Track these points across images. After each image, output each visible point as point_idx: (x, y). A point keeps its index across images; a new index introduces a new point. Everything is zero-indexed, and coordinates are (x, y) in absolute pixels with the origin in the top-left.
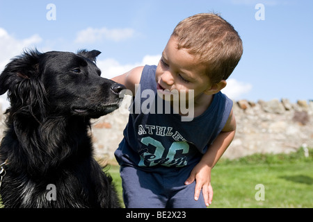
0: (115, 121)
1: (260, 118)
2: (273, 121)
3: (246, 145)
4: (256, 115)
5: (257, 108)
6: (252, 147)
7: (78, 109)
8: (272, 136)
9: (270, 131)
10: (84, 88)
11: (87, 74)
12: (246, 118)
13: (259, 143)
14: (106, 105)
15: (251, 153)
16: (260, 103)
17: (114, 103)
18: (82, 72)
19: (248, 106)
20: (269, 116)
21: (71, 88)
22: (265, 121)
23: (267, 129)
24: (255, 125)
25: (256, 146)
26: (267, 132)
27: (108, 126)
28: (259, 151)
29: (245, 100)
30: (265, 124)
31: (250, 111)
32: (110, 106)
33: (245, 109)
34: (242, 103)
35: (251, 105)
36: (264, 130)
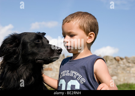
0: (54, 67)
1: (126, 66)
2: (132, 67)
3: (119, 79)
4: (124, 64)
5: (125, 60)
6: (122, 80)
7: (39, 59)
8: (132, 75)
9: (131, 72)
10: (42, 50)
11: (43, 43)
12: (119, 65)
13: (126, 78)
14: (53, 57)
15: (122, 83)
16: (126, 58)
17: (57, 57)
18: (40, 42)
19: (120, 60)
20: (130, 65)
21: (35, 50)
22: (129, 67)
23: (130, 71)
24: (124, 69)
25: (124, 80)
26: (130, 73)
27: (51, 70)
28: (126, 82)
29: (118, 57)
30: (128, 69)
31: (121, 62)
32: (55, 58)
33: (118, 61)
34: (117, 58)
35: (122, 59)
36: (128, 72)
